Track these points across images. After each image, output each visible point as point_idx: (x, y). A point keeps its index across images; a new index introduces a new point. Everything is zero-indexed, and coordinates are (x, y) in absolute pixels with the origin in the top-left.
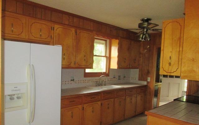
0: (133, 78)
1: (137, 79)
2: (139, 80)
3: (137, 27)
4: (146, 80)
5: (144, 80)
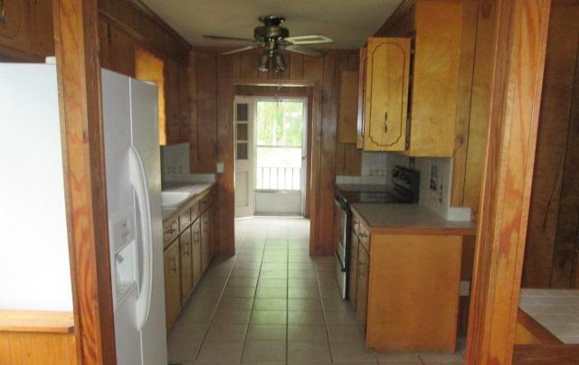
0: (174, 168)
1: (187, 169)
2: (191, 172)
3: (250, 34)
4: (214, 170)
5: (207, 171)
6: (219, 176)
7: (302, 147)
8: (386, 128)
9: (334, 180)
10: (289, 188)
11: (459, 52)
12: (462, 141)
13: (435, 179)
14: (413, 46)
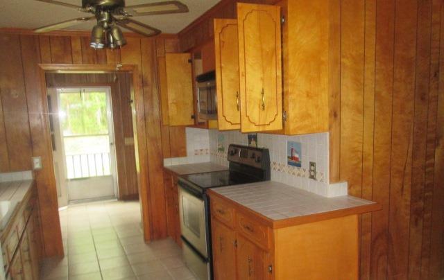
6: (36, 173)
7: (108, 134)
8: (263, 105)
9: (162, 164)
10: (100, 174)
11: (328, 23)
12: (335, 115)
13: (297, 156)
14: (283, 14)
